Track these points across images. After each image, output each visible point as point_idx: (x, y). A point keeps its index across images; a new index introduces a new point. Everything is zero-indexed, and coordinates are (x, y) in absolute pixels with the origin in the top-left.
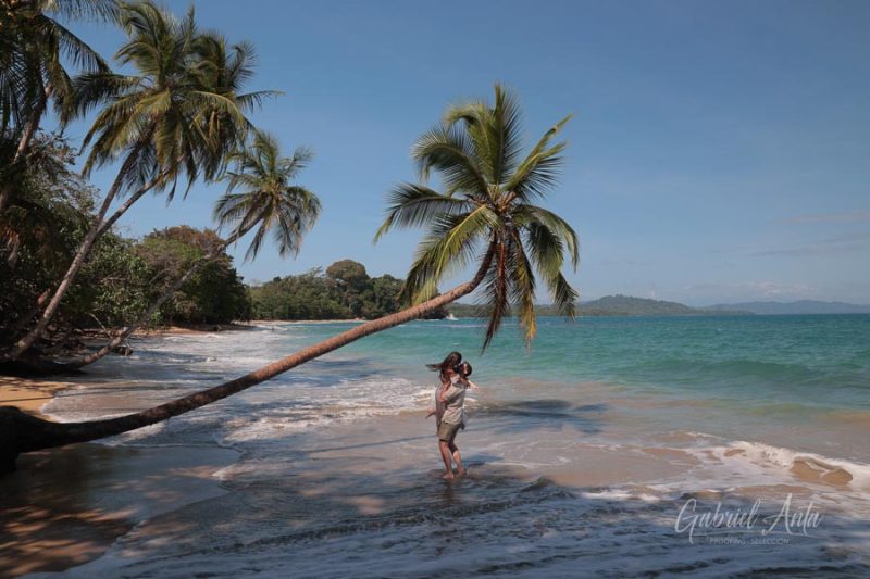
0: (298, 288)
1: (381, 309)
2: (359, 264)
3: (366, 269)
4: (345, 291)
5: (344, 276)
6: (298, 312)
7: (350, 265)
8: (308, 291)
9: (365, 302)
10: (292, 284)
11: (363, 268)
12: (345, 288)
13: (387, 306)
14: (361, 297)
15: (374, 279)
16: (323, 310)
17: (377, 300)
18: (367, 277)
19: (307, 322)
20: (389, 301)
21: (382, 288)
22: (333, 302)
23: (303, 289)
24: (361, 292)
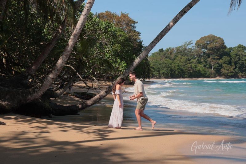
0: (176, 56)
2: (220, 38)
4: (209, 57)
5: (208, 47)
6: (177, 73)
7: (213, 39)
8: (183, 57)
9: (224, 65)
10: (171, 53)
11: (222, 40)
12: (209, 55)
13: (240, 68)
14: (221, 61)
15: (231, 48)
16: (194, 71)
17: (233, 64)
18: (225, 47)
19: (182, 79)
20: (243, 64)
21: (237, 55)
22: (200, 65)
23: (180, 56)
24: (221, 58)
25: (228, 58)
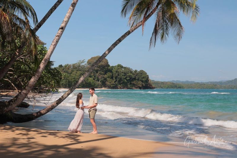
0: (72, 71)
1: (117, 83)
2: (105, 59)
3: (108, 61)
4: (97, 73)
6: (73, 84)
8: (78, 72)
9: (108, 79)
10: (68, 69)
12: (97, 71)
13: (119, 81)
14: (106, 76)
15: (113, 67)
16: (86, 83)
17: (114, 78)
18: (109, 66)
20: (121, 79)
21: (117, 72)
22: (91, 79)
23: (75, 71)
24: (105, 74)
25: (111, 74)
